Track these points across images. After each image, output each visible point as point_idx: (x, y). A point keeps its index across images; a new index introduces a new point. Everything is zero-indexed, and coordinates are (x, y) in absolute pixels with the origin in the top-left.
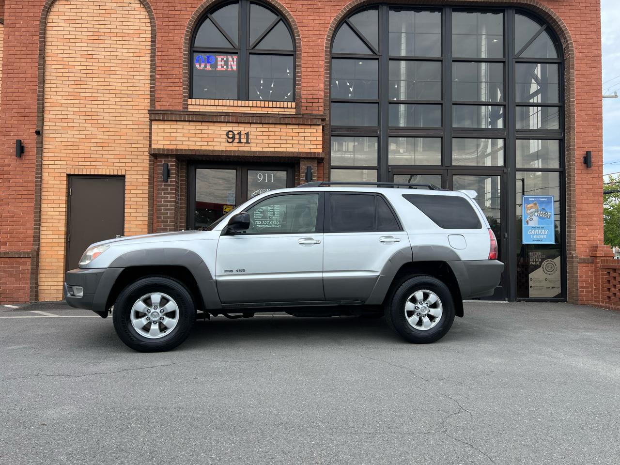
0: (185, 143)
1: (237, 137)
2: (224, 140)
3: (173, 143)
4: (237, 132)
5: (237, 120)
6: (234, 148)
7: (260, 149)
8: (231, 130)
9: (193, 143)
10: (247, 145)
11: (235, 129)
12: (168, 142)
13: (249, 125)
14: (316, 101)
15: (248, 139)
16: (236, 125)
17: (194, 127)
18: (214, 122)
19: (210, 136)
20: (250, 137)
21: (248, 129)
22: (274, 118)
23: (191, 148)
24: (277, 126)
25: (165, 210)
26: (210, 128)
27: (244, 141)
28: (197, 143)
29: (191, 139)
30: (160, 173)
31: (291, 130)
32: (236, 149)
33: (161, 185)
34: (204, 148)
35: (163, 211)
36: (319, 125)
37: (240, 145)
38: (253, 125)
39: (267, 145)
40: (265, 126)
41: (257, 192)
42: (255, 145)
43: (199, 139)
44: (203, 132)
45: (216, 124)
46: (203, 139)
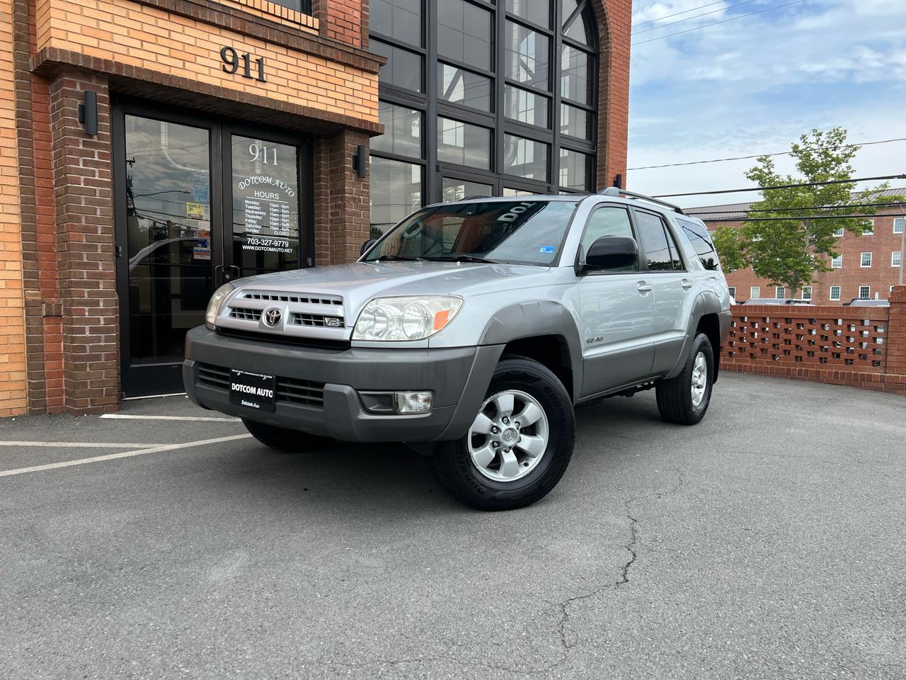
0: (132, 52)
1: (241, 63)
2: (217, 65)
3: (103, 45)
4: (242, 53)
5: (244, 28)
6: (236, 84)
7: (283, 98)
8: (231, 46)
9: (153, 57)
10: (260, 84)
11: (236, 46)
12: (94, 42)
13: (262, 45)
14: (349, 26)
15: (261, 72)
16: (240, 38)
17: (152, 21)
18: (196, 20)
19: (188, 49)
20: (266, 69)
21: (262, 53)
22: (308, 42)
23: (148, 66)
24: (311, 59)
25: (88, 202)
26: (188, 30)
27: (255, 74)
28: (161, 59)
29: (146, 46)
30: (73, 113)
31: (332, 72)
32: (240, 88)
33: (77, 143)
34: (174, 72)
35: (83, 205)
36: (374, 73)
37: (247, 81)
38: (269, 47)
39: (294, 92)
40: (291, 53)
41: (249, 181)
42: (274, 88)
43: (166, 51)
44: (174, 35)
45: (199, 26)
46: (174, 53)
